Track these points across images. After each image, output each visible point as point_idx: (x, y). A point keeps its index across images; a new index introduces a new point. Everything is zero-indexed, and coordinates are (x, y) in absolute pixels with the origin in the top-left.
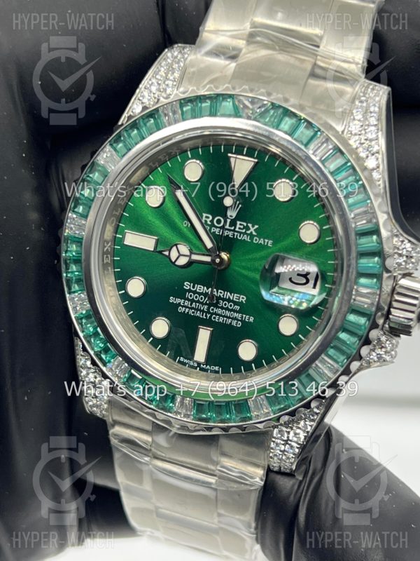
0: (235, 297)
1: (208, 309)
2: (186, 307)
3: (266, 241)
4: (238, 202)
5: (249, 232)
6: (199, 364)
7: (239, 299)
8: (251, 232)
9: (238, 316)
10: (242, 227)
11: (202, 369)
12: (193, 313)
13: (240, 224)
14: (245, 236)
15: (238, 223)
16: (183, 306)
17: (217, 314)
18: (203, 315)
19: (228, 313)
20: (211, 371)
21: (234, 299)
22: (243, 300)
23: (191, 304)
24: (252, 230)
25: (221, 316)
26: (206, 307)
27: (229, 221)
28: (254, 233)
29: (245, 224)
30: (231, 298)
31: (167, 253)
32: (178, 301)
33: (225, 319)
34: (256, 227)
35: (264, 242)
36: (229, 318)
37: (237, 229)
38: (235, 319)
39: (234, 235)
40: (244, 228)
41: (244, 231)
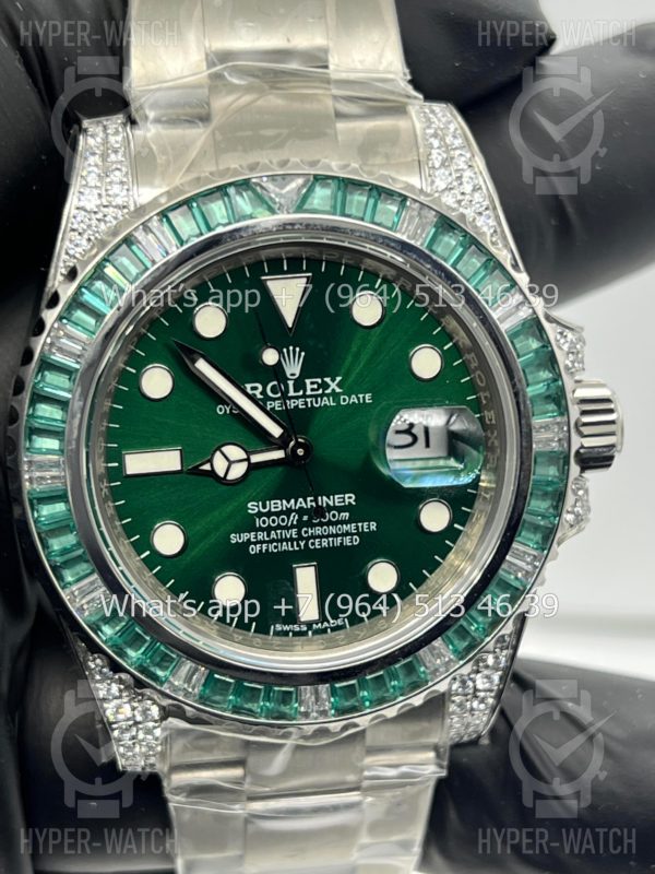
0: (337, 501)
1: (299, 533)
2: (262, 542)
3: (361, 396)
4: (298, 349)
5: (328, 391)
6: (309, 624)
7: (344, 502)
8: (333, 390)
9: (352, 527)
10: (315, 386)
11: (316, 632)
12: (276, 547)
13: (312, 383)
14: (325, 398)
15: (308, 381)
16: (255, 544)
17: (314, 537)
18: (292, 546)
19: (333, 530)
20: (333, 629)
21: (337, 504)
22: (352, 501)
23: (268, 536)
24: (333, 386)
25: (323, 536)
26: (294, 531)
27: (291, 383)
28: (338, 390)
29: (319, 381)
30: (331, 503)
31: (207, 467)
32: (245, 537)
33: (331, 539)
34: (339, 379)
35: (358, 399)
36: (337, 535)
37: (309, 392)
38: (347, 534)
39: (306, 403)
40: (320, 386)
41: (320, 391)
